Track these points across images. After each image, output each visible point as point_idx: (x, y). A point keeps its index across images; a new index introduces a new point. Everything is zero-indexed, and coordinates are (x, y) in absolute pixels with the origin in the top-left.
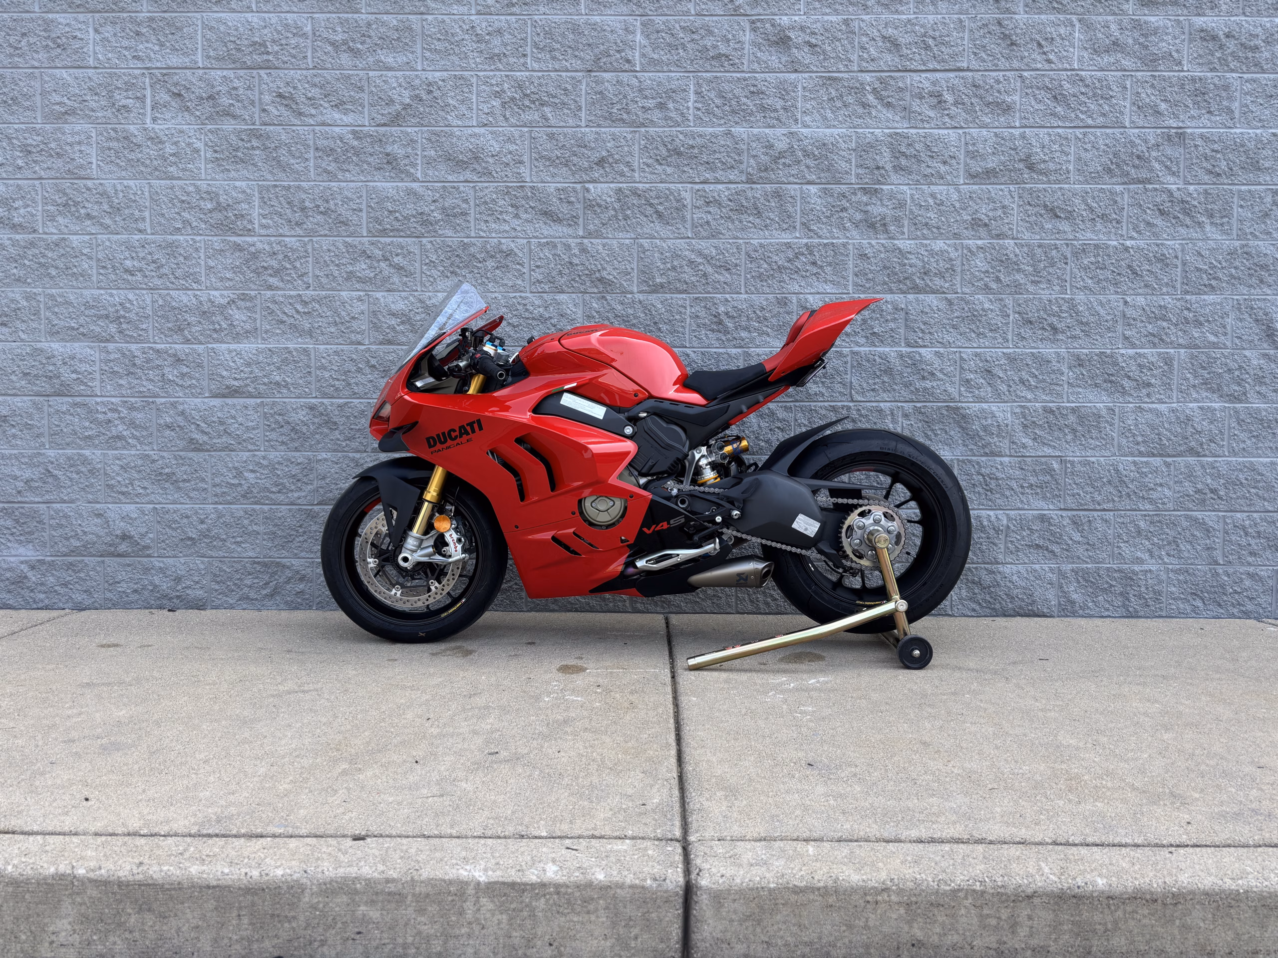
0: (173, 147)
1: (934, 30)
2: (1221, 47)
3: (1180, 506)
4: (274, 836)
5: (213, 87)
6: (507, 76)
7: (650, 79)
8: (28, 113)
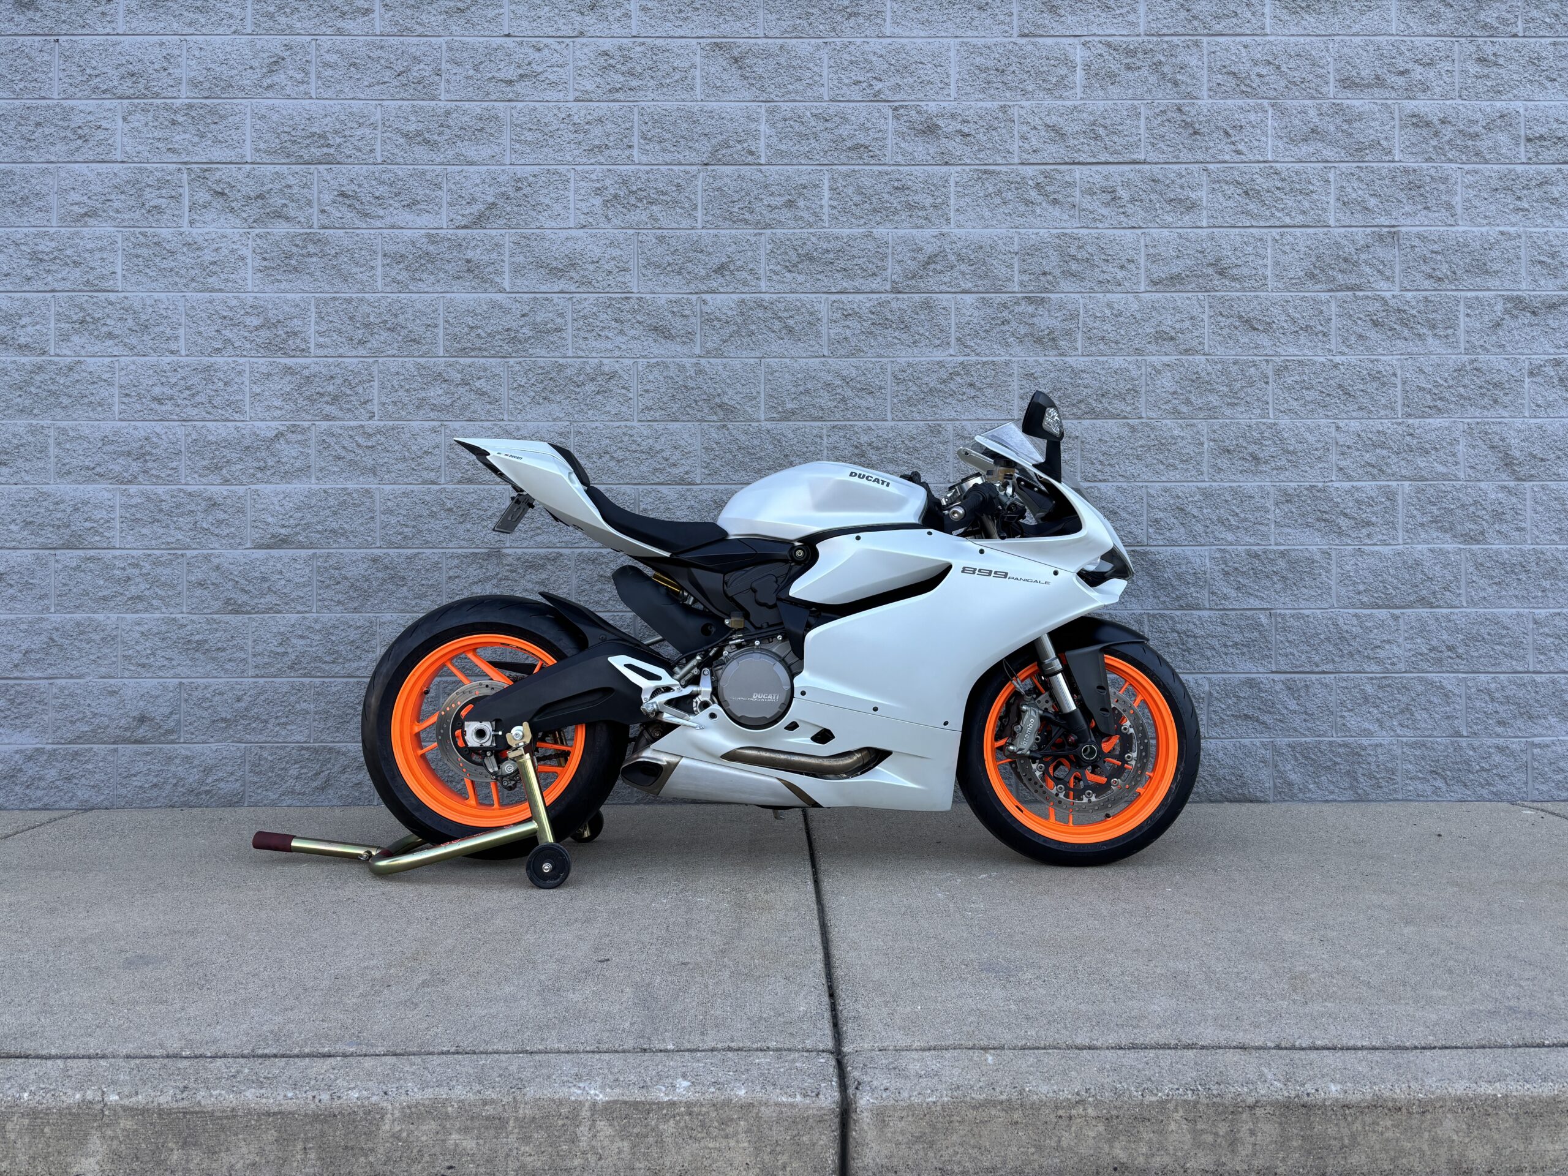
0: (214, 254)
1: (1105, 118)
2: (1436, 134)
3: (1414, 667)
4: (344, 1055)
5: (263, 184)
6: (609, 170)
7: (777, 173)
8: (41, 215)
